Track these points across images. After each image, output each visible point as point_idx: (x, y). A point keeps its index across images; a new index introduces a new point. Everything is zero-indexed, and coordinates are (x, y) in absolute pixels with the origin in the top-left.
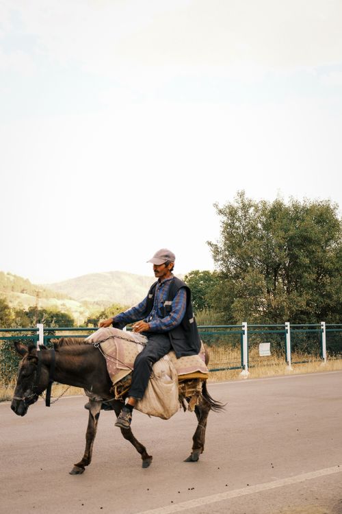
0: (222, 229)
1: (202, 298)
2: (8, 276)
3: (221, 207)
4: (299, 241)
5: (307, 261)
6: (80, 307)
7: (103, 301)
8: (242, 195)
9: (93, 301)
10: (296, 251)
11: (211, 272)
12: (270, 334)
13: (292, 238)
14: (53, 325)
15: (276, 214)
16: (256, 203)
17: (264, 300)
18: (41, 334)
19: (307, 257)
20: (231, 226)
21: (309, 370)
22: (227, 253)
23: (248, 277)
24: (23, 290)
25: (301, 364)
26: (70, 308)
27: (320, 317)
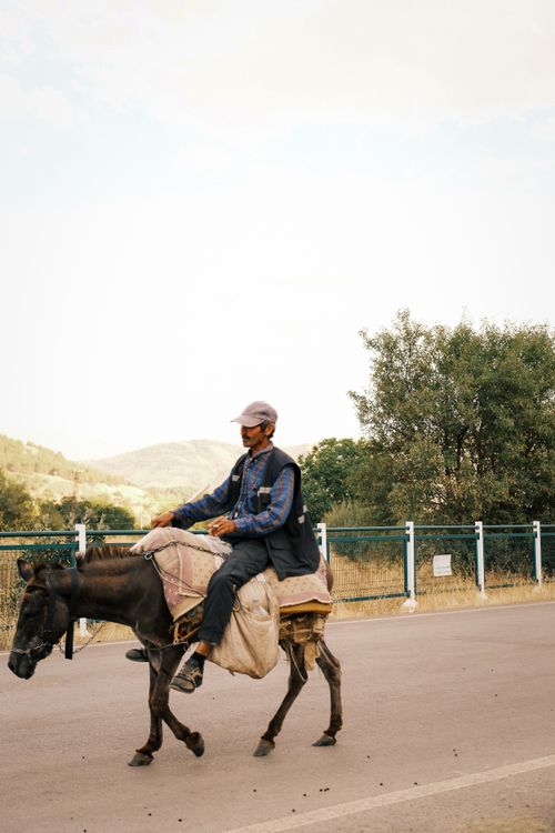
0: (373, 372)
1: (340, 483)
2: (28, 447)
3: (371, 336)
4: (498, 391)
5: (511, 422)
6: (144, 497)
7: (180, 488)
8: (405, 316)
9: (164, 487)
10: (492, 406)
11: (356, 440)
12: (450, 540)
13: (486, 386)
14: (101, 527)
15: (460, 347)
16: (427, 330)
17: (441, 486)
18: (82, 540)
19: (511, 416)
20: (388, 366)
21: (514, 599)
22: (381, 410)
23: (415, 449)
24: (53, 470)
25: (501, 589)
26: (129, 499)
27: (532, 514)
